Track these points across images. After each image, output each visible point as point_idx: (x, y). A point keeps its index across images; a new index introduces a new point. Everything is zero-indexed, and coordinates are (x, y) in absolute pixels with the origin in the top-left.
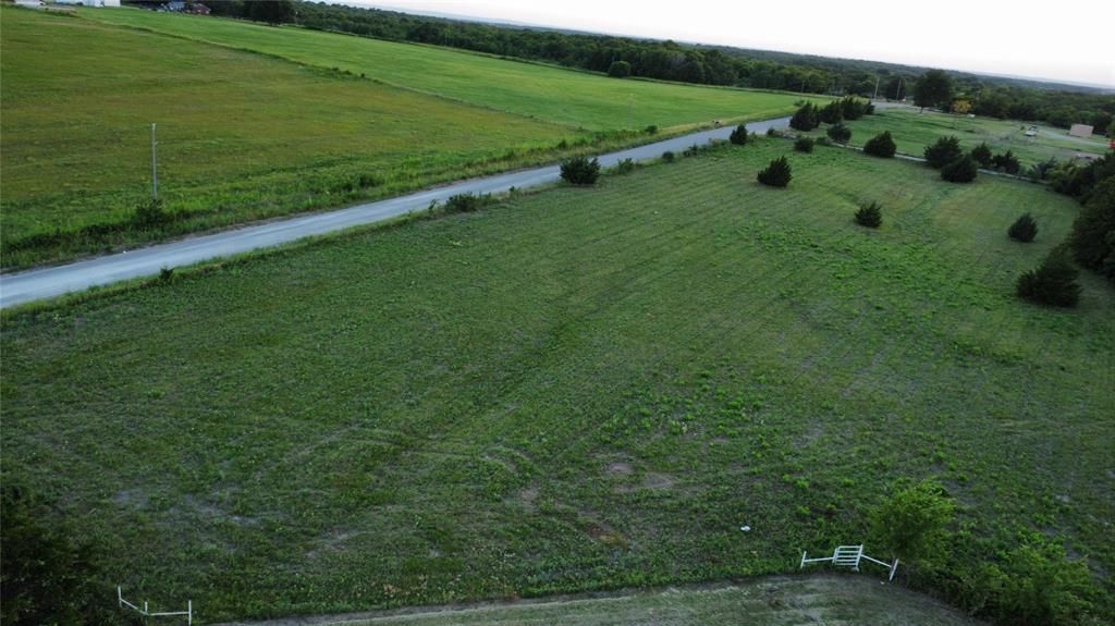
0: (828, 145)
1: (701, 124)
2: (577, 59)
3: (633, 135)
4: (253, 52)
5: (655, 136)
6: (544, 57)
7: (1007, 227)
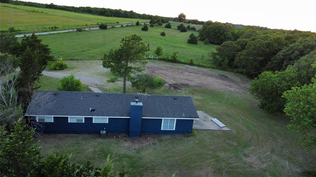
0: (157, 26)
1: (129, 22)
2: (96, 13)
3: (114, 23)
4: (8, 7)
5: (118, 24)
6: (87, 12)
7: (189, 36)
